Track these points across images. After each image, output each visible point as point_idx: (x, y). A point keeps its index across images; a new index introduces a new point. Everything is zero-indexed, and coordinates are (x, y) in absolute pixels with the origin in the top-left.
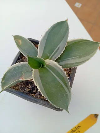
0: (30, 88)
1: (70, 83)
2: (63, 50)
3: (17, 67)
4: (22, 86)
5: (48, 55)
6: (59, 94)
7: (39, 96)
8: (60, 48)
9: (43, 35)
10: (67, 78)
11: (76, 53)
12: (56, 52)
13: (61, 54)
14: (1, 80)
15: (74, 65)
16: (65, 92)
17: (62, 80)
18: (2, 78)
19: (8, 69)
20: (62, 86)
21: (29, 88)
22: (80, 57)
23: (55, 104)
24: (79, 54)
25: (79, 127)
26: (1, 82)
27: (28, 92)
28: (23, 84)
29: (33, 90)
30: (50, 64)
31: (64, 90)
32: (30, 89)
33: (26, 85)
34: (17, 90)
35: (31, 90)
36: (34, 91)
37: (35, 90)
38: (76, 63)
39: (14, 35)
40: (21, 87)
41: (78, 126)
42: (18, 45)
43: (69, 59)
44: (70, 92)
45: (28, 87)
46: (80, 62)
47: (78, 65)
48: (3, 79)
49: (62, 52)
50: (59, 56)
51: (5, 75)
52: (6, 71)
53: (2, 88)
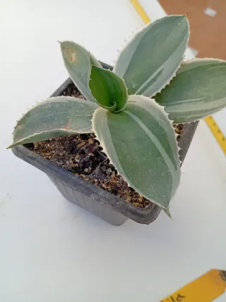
0: (78, 161)
1: (179, 149)
2: (171, 78)
3: (58, 103)
4: (61, 154)
5: (134, 86)
6: (150, 171)
7: (96, 180)
8: (163, 73)
9: (129, 40)
10: (173, 137)
11: (199, 91)
12: (154, 80)
13: (163, 87)
14: (16, 123)
15: (192, 116)
16: (166, 168)
17: (161, 141)
18: (19, 119)
19: (35, 105)
20: (159, 155)
21: (75, 163)
22: (207, 100)
23: (138, 188)
24: (206, 94)
25: (180, 299)
26: (15, 128)
27: (73, 168)
28: (65, 149)
29: (84, 168)
30: (135, 104)
31: (164, 162)
32: (77, 165)
33: (69, 154)
34: (48, 159)
35: (79, 167)
36: (86, 170)
37: (90, 168)
38: (196, 112)
39: (62, 42)
40: (58, 155)
41: (179, 296)
42: (68, 64)
43: (181, 103)
44: (176, 169)
45: (73, 159)
46: (207, 111)
47: (200, 117)
48: (20, 123)
49: (168, 83)
50: (159, 91)
51: (28, 115)
52: (31, 108)
53: (14, 139)
